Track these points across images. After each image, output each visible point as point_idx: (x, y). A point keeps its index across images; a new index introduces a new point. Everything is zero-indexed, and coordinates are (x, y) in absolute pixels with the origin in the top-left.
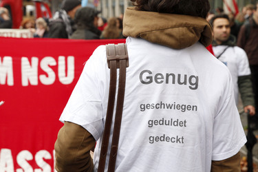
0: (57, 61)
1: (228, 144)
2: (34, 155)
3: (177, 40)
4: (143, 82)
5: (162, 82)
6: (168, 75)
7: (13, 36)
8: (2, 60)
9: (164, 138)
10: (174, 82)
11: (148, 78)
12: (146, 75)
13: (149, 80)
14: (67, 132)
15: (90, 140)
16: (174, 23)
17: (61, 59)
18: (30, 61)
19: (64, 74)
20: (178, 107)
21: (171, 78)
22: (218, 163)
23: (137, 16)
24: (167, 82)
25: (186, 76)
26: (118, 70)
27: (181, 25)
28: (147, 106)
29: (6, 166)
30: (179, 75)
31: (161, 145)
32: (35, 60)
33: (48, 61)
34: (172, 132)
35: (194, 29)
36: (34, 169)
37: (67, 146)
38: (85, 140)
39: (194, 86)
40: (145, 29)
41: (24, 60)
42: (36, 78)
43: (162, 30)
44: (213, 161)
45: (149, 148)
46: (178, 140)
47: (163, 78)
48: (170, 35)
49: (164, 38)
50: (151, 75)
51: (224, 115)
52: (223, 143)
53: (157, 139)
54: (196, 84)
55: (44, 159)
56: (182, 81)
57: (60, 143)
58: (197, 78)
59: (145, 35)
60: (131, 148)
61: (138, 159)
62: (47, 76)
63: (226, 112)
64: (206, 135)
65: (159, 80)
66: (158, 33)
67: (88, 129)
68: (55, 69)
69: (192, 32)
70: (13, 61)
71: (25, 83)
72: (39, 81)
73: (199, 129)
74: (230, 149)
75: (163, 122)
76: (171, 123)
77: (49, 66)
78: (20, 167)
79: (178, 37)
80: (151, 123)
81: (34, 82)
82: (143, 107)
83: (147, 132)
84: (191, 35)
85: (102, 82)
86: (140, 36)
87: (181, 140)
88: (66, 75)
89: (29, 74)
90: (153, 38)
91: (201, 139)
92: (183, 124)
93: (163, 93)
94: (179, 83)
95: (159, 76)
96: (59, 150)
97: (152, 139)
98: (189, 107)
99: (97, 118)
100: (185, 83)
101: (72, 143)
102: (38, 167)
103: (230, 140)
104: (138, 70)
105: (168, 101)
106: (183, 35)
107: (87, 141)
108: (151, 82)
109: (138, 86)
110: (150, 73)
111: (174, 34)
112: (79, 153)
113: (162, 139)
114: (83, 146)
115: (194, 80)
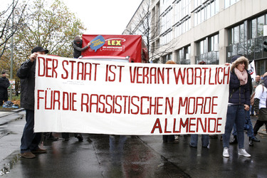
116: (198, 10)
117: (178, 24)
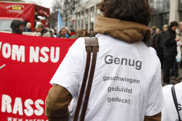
0: (50, 49)
1: (156, 106)
2: (34, 101)
3: (130, 37)
4: (107, 63)
5: (119, 63)
6: (123, 59)
7: (31, 35)
8: (19, 48)
9: (117, 99)
10: (126, 64)
11: (110, 60)
12: (109, 58)
13: (110, 61)
14: (55, 91)
15: (69, 97)
16: (129, 27)
17: (52, 48)
18: (35, 48)
19: (54, 57)
20: (128, 80)
21: (124, 61)
22: (149, 118)
23: (105, 20)
24: (122, 64)
25: (134, 61)
26: (92, 53)
27: (133, 28)
28: (108, 78)
29: (18, 107)
30: (130, 60)
31: (115, 104)
32: (38, 48)
33: (45, 49)
34: (123, 95)
35: (142, 31)
36: (34, 110)
37: (54, 100)
38: (66, 97)
39: (138, 68)
40: (110, 29)
41: (32, 48)
42: (38, 58)
43: (121, 30)
44: (145, 116)
45: (107, 105)
46: (126, 101)
47: (119, 61)
48: (126, 34)
49: (122, 35)
50: (112, 59)
51: (155, 87)
52: (153, 105)
53: (113, 100)
54: (140, 66)
55: (40, 104)
56: (131, 63)
57: (50, 97)
58: (141, 63)
59: (110, 32)
60: (95, 104)
61: (100, 112)
62: (44, 57)
63: (156, 86)
64: (143, 99)
65: (117, 62)
66: (118, 32)
67: (69, 90)
68: (49, 54)
69: (140, 33)
70: (25, 48)
71: (31, 61)
72: (39, 60)
73: (140, 95)
74: (157, 109)
75: (117, 89)
76: (122, 90)
77: (45, 52)
78: (26, 108)
79: (131, 36)
80: (109, 89)
81: (37, 61)
82: (105, 78)
83: (107, 95)
84: (140, 35)
85: (80, 60)
86: (106, 33)
87: (128, 101)
88: (55, 58)
89: (34, 56)
90: (115, 35)
91: (140, 102)
92: (130, 91)
93: (119, 71)
94: (130, 65)
95: (117, 60)
96: (49, 102)
97: (109, 99)
98: (134, 81)
99: (75, 83)
100: (133, 65)
101: (58, 98)
102: (36, 109)
103: (157, 103)
104: (104, 55)
105: (122, 76)
106: (134, 34)
107: (67, 98)
108: (112, 63)
109: (103, 65)
110: (112, 57)
111: (129, 33)
112: (62, 105)
113: (116, 100)
114: (64, 101)
115: (139, 64)
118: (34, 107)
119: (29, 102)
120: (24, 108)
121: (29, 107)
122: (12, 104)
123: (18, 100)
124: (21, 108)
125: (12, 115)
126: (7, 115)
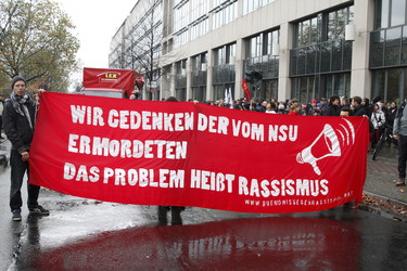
0: (288, 128)
2: (270, 182)
8: (258, 126)
17: (291, 127)
18: (274, 127)
19: (292, 135)
29: (255, 189)
32: (276, 127)
36: (270, 191)
41: (271, 126)
42: (276, 137)
55: (276, 185)
62: (283, 136)
68: (287, 132)
70: (265, 127)
71: (270, 140)
72: (278, 139)
77: (284, 130)
81: (275, 140)
89: (273, 135)
102: (273, 190)
116: (217, 10)
117: (194, 24)
118: (270, 188)
119: (265, 183)
120: (261, 189)
121: (265, 189)
122: (249, 186)
123: (254, 182)
124: (257, 190)
125: (249, 197)
126: (244, 197)
